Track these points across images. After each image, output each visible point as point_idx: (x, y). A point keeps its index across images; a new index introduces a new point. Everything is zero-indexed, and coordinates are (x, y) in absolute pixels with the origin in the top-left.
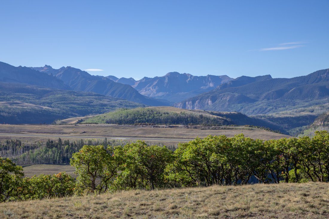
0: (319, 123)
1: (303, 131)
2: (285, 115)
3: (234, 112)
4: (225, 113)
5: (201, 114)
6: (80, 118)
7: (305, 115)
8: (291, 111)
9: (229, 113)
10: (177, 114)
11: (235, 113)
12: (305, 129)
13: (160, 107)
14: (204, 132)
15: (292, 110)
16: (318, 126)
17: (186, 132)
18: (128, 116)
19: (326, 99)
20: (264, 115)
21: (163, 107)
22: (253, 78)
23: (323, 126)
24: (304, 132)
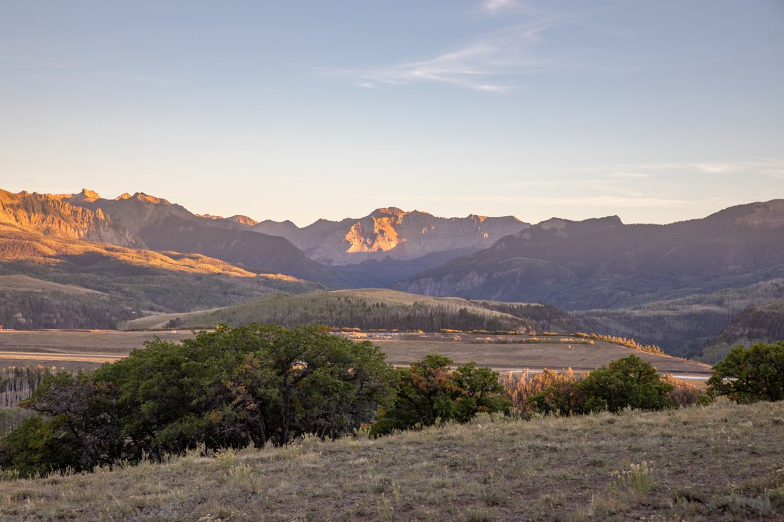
0: (738, 330)
1: (702, 349)
2: (656, 312)
3: (536, 304)
4: (516, 305)
5: (463, 307)
6: (174, 316)
7: (703, 310)
8: (670, 301)
9: (526, 304)
10: (406, 308)
11: (540, 305)
12: (705, 345)
13: (366, 291)
14: (481, 350)
15: (670, 299)
16: (736, 338)
17: (438, 349)
18: (290, 312)
19: (751, 274)
20: (605, 311)
21: (372, 291)
22: (578, 222)
23: (748, 338)
24: (703, 351)
